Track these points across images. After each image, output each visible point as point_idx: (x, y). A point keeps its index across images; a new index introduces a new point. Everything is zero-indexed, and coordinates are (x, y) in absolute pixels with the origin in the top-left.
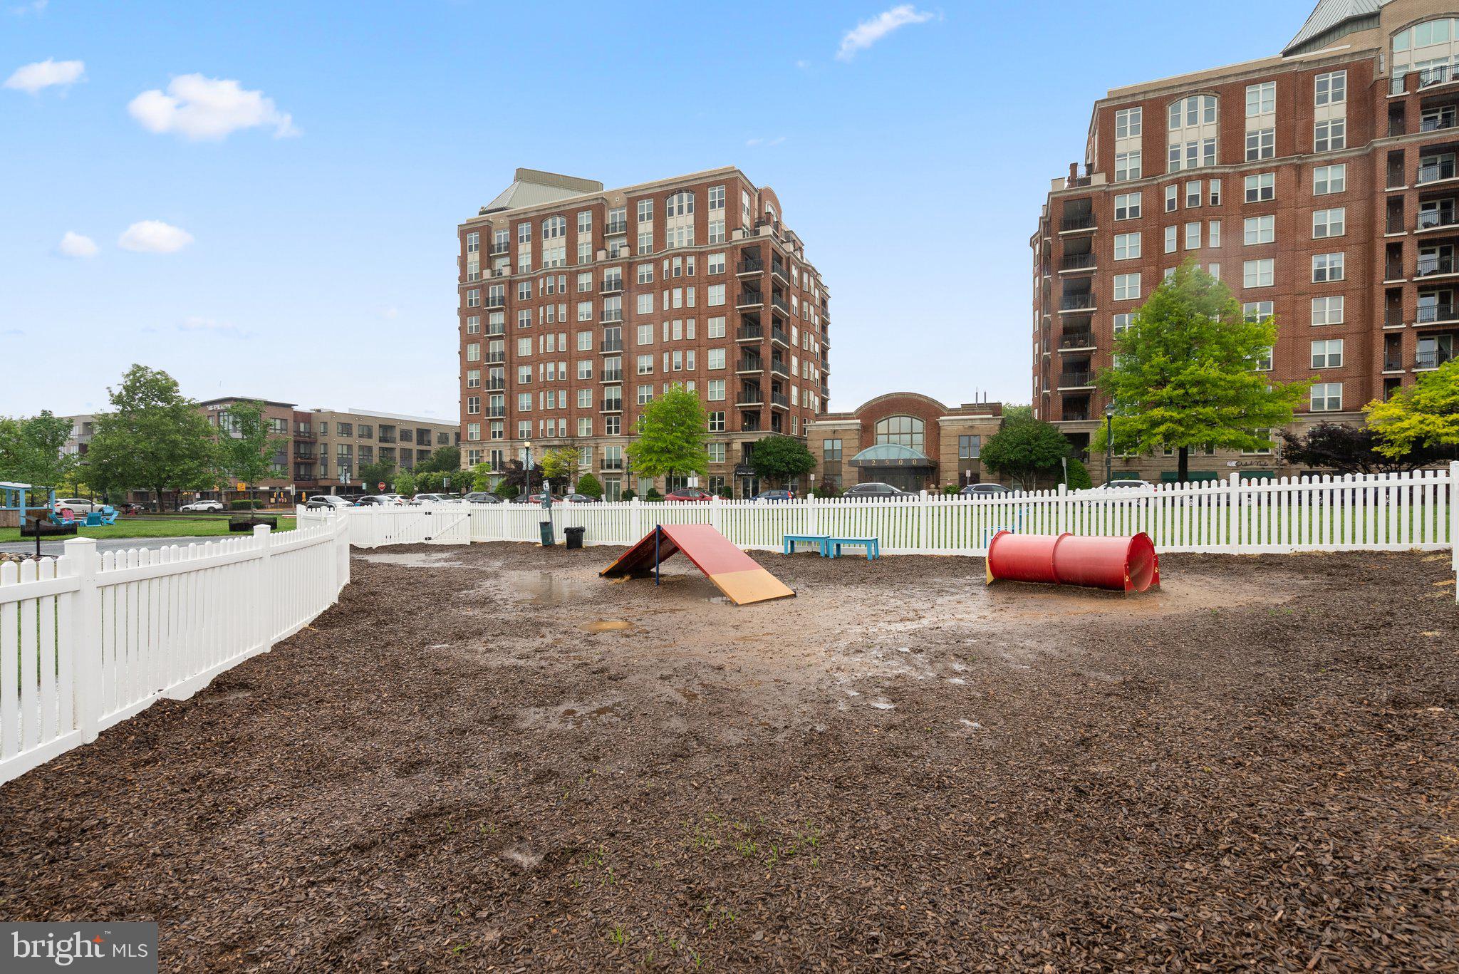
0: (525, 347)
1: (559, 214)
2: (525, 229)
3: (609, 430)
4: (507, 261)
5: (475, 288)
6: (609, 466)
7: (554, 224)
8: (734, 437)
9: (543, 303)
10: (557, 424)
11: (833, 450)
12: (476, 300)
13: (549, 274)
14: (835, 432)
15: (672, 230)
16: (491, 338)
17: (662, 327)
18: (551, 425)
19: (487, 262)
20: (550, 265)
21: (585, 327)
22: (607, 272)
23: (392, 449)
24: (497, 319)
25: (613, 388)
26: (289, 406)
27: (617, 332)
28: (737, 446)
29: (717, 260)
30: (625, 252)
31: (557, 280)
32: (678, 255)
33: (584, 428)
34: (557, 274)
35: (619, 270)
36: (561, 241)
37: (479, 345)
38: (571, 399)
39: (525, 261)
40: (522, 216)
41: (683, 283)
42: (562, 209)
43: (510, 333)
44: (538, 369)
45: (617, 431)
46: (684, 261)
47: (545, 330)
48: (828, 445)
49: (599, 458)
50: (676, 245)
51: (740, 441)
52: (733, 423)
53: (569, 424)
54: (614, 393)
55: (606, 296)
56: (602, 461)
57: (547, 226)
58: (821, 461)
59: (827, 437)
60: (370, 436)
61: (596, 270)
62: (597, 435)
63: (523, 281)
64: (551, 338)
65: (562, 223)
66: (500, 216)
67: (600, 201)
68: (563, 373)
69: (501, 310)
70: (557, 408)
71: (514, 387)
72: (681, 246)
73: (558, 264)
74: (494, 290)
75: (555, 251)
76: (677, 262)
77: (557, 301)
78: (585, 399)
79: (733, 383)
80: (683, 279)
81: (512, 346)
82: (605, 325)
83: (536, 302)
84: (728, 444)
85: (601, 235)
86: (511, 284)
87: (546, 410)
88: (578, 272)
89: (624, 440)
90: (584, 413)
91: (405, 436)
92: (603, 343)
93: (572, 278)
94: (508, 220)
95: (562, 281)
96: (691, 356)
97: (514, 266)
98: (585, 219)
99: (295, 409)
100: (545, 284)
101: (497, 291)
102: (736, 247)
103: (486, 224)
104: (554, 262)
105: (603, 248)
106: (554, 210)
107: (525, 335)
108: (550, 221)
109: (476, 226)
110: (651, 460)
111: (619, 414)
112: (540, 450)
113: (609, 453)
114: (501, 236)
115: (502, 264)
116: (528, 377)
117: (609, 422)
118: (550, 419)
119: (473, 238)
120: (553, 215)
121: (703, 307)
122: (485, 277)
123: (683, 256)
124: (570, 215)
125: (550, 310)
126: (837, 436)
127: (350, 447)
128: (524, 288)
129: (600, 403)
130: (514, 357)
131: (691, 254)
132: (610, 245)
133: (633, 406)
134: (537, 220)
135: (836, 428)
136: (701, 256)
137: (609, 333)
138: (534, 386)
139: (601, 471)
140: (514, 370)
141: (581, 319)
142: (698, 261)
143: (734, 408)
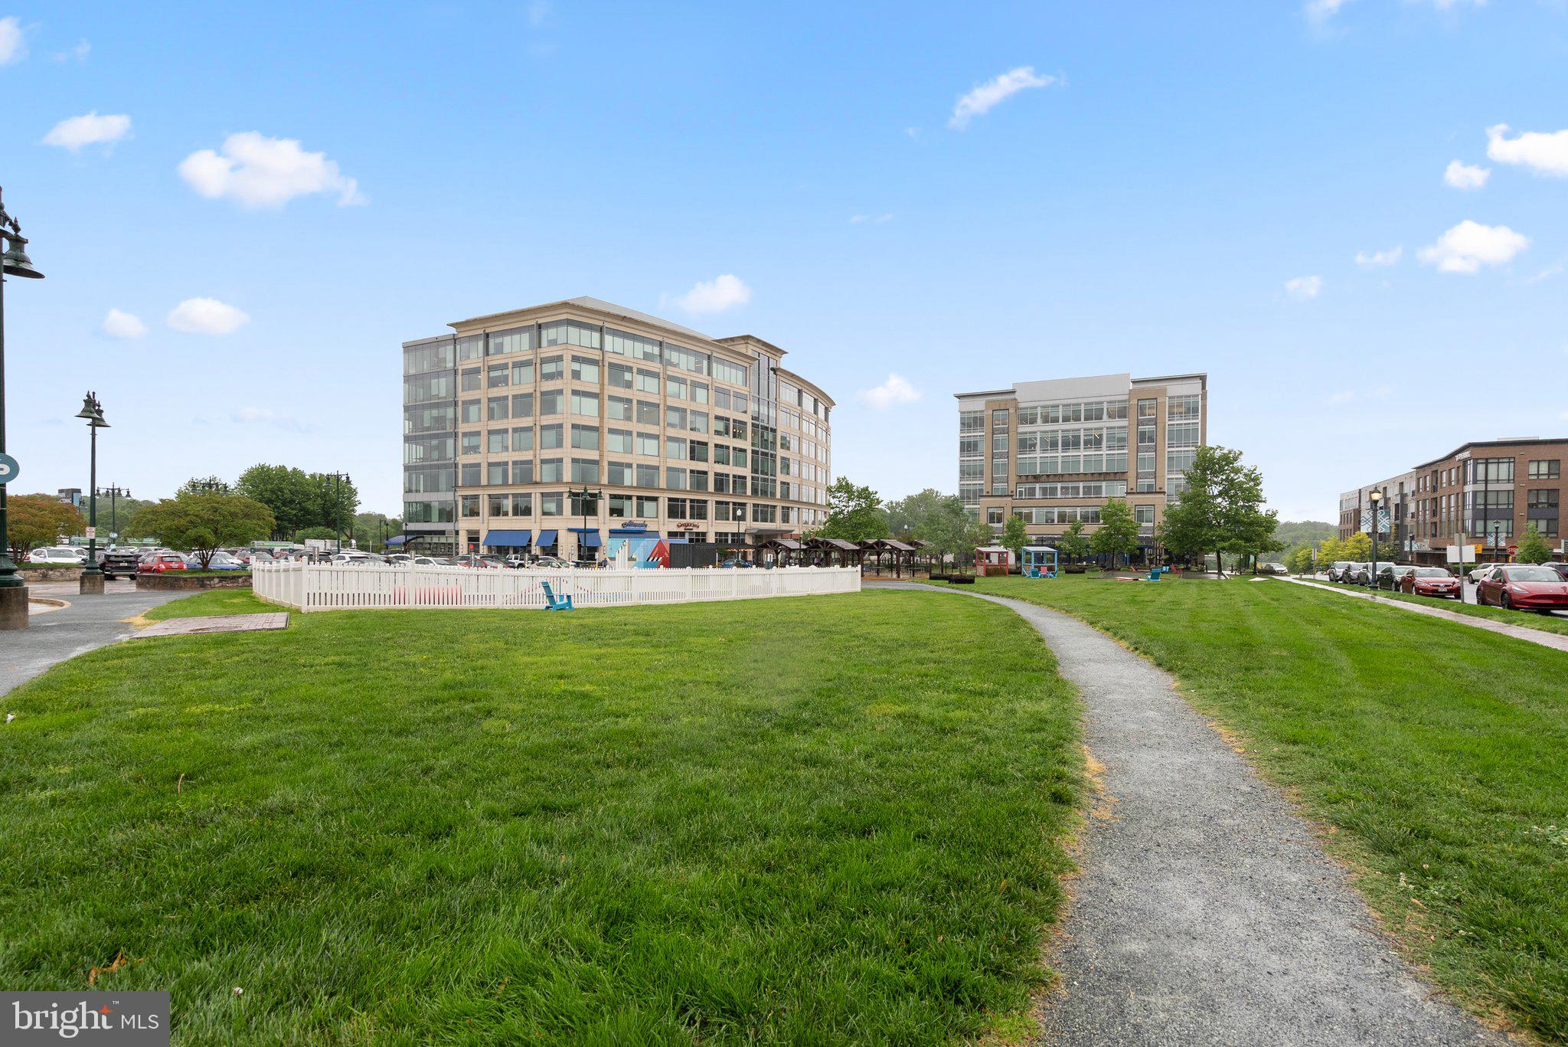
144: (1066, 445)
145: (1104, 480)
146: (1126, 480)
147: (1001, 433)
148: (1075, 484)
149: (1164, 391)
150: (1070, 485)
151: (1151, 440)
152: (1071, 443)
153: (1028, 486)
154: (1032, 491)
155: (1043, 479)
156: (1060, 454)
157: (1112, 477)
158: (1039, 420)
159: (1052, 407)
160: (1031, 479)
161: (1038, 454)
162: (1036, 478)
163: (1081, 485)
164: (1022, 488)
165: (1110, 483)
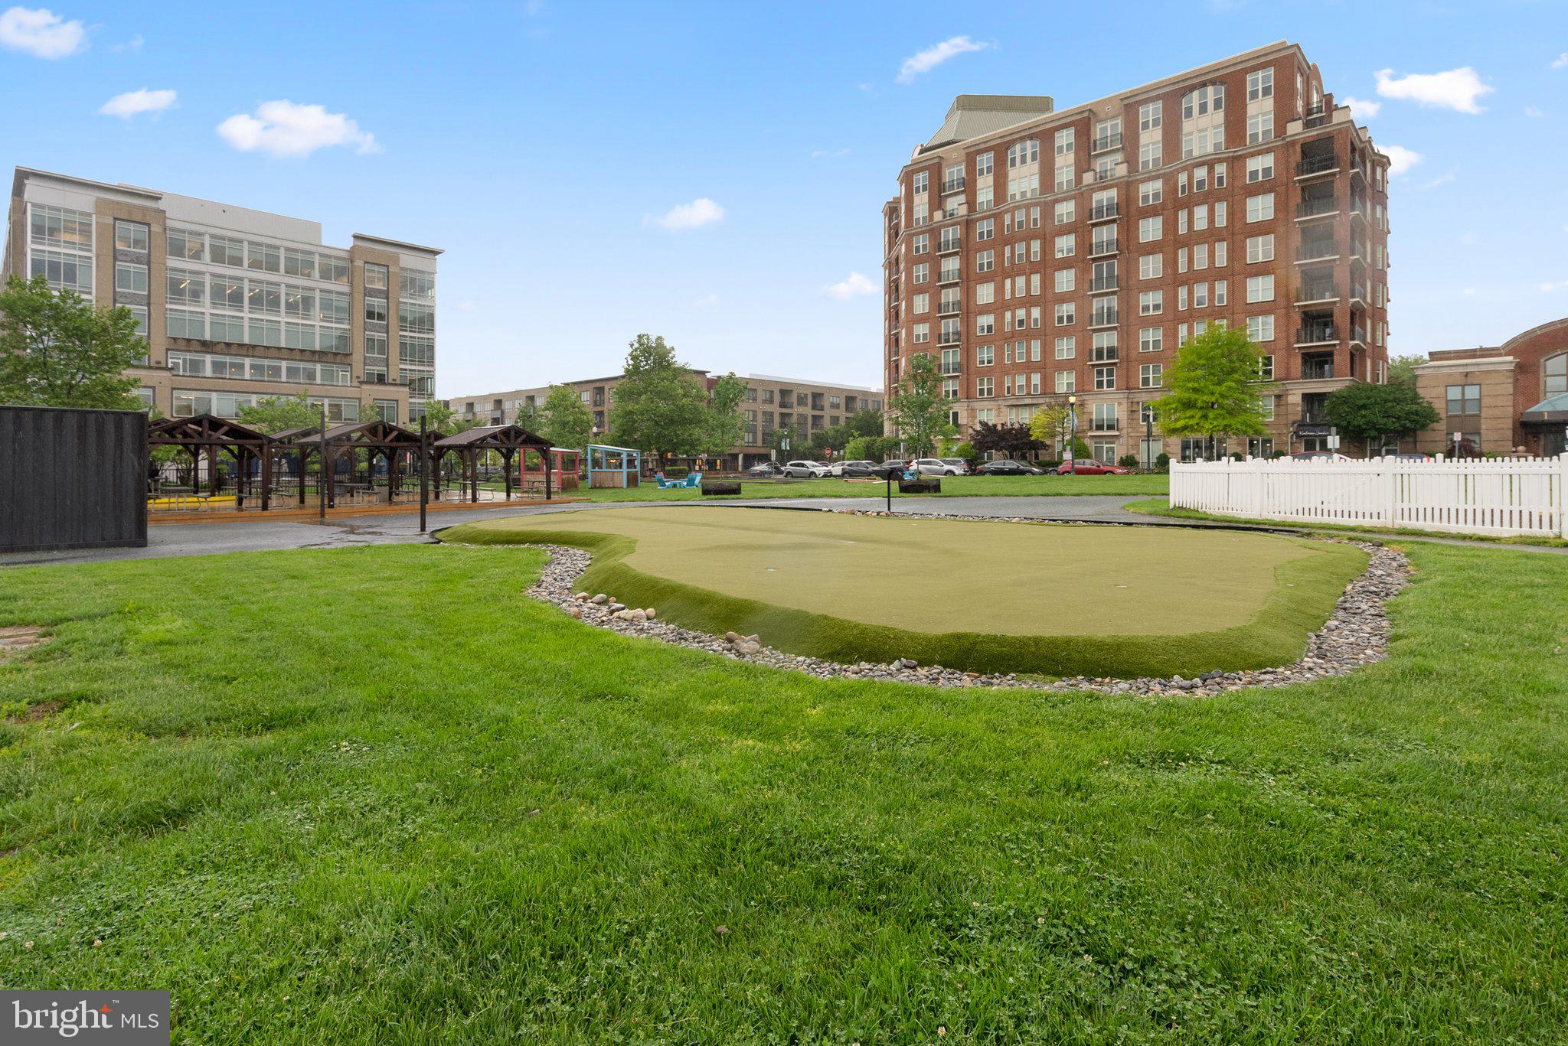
0: (985, 294)
1: (1031, 137)
2: (985, 160)
3: (1100, 384)
4: (962, 198)
5: (923, 233)
6: (1100, 427)
7: (1023, 150)
8: (1289, 387)
9: (1011, 241)
10: (1029, 380)
11: (1463, 401)
12: (924, 247)
13: (1018, 208)
14: (1467, 375)
15: (1190, 134)
16: (944, 287)
17: (1176, 255)
18: (1021, 380)
19: (937, 201)
20: (1018, 197)
21: (1065, 264)
22: (1097, 197)
23: (790, 415)
24: (951, 265)
25: (1105, 334)
26: (703, 373)
27: (1111, 267)
28: (1295, 398)
29: (1259, 164)
30: (1122, 170)
31: (1028, 214)
32: (1201, 164)
33: (1063, 382)
34: (1028, 207)
35: (1113, 193)
36: (1034, 167)
37: (927, 296)
38: (1048, 350)
39: (985, 194)
40: (982, 146)
41: (1209, 198)
42: (1032, 131)
43: (967, 280)
44: (1003, 317)
45: (1110, 384)
46: (1211, 170)
47: (1013, 273)
48: (1454, 393)
49: (1086, 417)
50: (1195, 154)
51: (1300, 392)
52: (1288, 369)
53: (1044, 380)
54: (1106, 340)
55: (1094, 225)
56: (1091, 420)
57: (1014, 152)
58: (1443, 415)
59: (1451, 382)
60: (771, 401)
61: (1081, 196)
62: (1081, 389)
63: (984, 218)
64: (1021, 281)
65: (1033, 147)
66: (954, 150)
67: (1086, 115)
68: (1036, 320)
69: (956, 253)
70: (1029, 361)
71: (972, 340)
72: (1203, 153)
73: (1029, 195)
74: (947, 232)
75: (1024, 180)
76: (1201, 173)
77: (1028, 238)
78: (1065, 349)
79: (1288, 316)
80: (1209, 193)
81: (969, 294)
82: (1094, 260)
83: (1002, 240)
84: (1278, 397)
85: (1086, 151)
86: (969, 224)
87: (1014, 364)
88: (1056, 201)
89: (1122, 396)
90: (1064, 366)
91: (802, 401)
92: (1091, 281)
93: (1048, 209)
94: (964, 152)
95: (1036, 213)
96: (1222, 288)
97: (971, 204)
98: (1065, 138)
99: (708, 376)
100: (1013, 220)
101: (951, 234)
102: (1293, 143)
103: (936, 161)
104: (1023, 194)
105: (1089, 170)
106: (1023, 134)
107: (985, 279)
108: (1018, 147)
109: (924, 164)
110: (1192, 417)
111: (1115, 364)
112: (1004, 409)
113: (1100, 411)
114: (954, 173)
115: (956, 204)
116: (990, 328)
117: (1100, 373)
118: (1020, 374)
119: (921, 179)
120: (1022, 139)
121: (1238, 225)
122: (935, 220)
123: (1210, 165)
124: (1045, 136)
125: (1020, 248)
126: (1469, 380)
127: (755, 412)
128: (985, 227)
129: (1085, 350)
130: (972, 303)
131: (1220, 161)
132: (1098, 165)
133: (1133, 354)
134: (1001, 151)
135: (1469, 369)
136: (1236, 162)
137: (1099, 269)
138: (997, 337)
139: (1090, 434)
140: (971, 319)
141: (1059, 255)
142: (1231, 169)
143: (1289, 348)
144: (256, 301)
145: (320, 362)
146: (351, 365)
147: (132, 261)
148: (274, 363)
149: (397, 260)
150: (266, 362)
151: (380, 317)
152: (265, 300)
153: (189, 356)
154: (196, 366)
155: (219, 348)
156: (246, 314)
157: (330, 358)
158: (207, 256)
159: (231, 240)
160: (196, 346)
161: (206, 307)
162: (207, 346)
163: (284, 364)
164: (177, 359)
165: (328, 367)
